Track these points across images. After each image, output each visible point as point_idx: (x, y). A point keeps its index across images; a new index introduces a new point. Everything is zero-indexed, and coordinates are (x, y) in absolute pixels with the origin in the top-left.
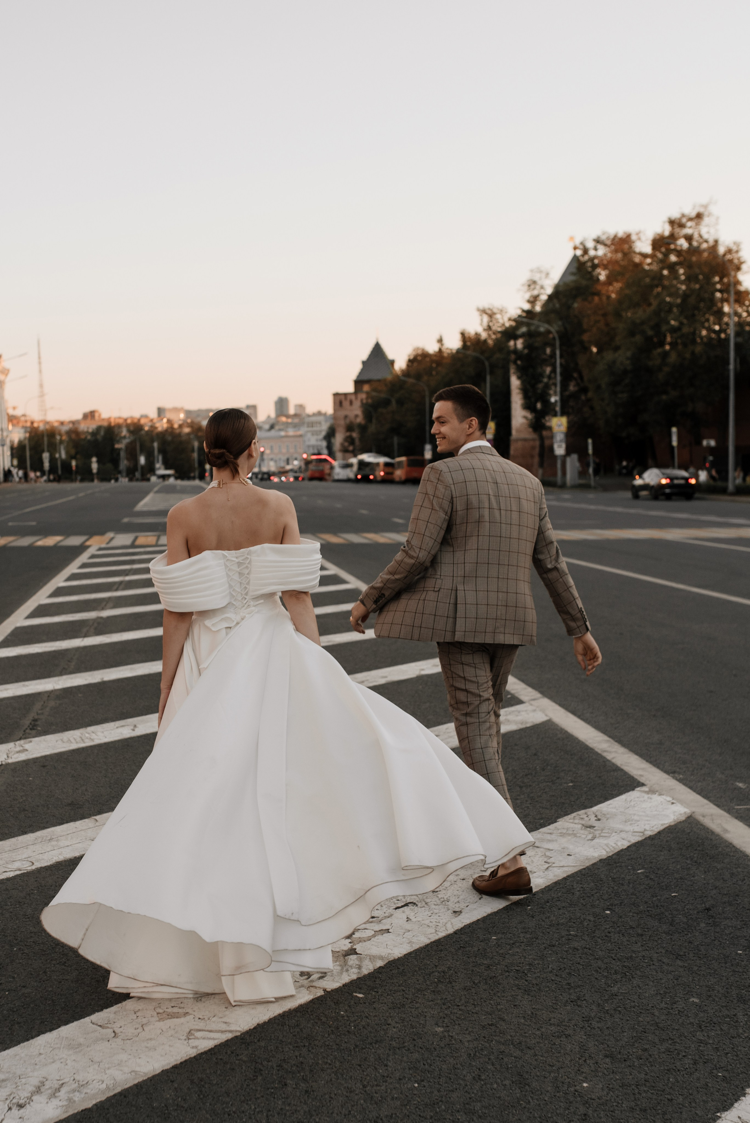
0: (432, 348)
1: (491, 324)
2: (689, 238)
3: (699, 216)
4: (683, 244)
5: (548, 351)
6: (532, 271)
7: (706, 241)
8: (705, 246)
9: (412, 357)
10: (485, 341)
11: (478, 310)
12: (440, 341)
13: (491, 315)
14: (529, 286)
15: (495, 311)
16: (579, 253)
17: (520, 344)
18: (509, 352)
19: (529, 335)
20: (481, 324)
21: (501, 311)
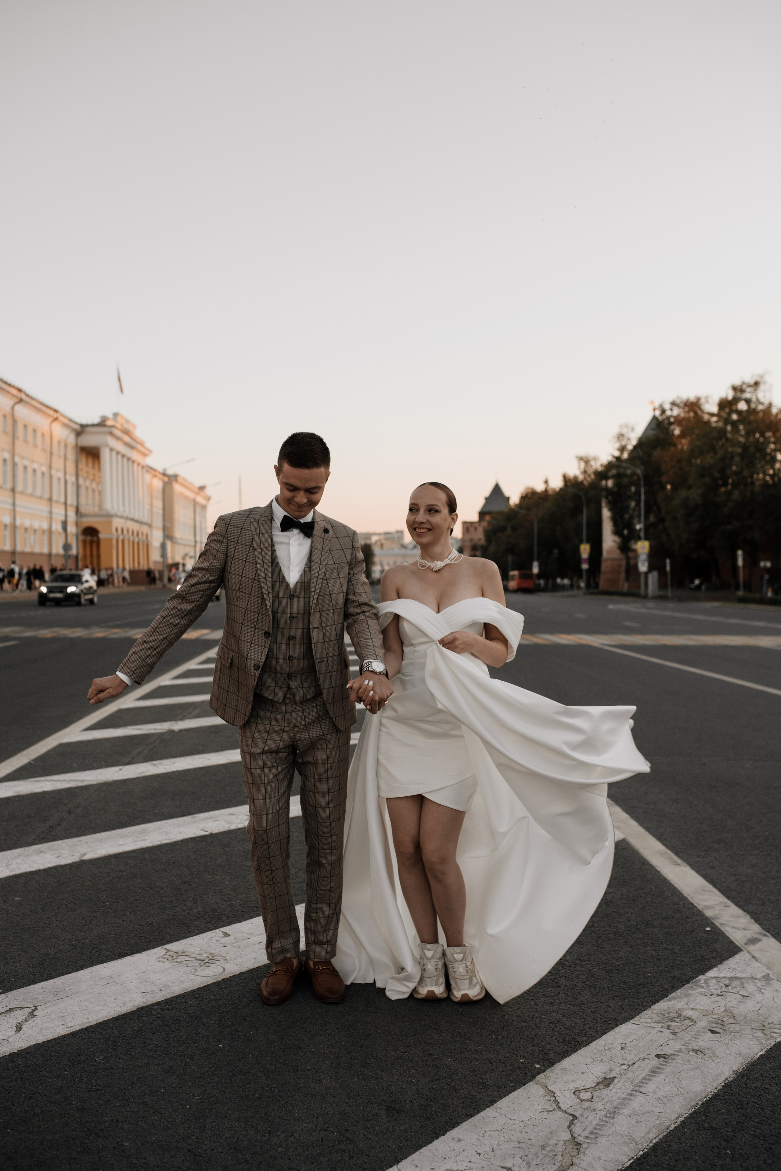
0: (540, 487)
1: (586, 470)
2: (748, 401)
3: (756, 384)
4: (742, 406)
5: (633, 489)
6: (621, 426)
7: (762, 404)
8: (760, 407)
9: (524, 495)
10: (582, 482)
11: (577, 457)
12: (546, 482)
13: (587, 461)
14: (618, 438)
15: (591, 459)
16: (658, 413)
17: (610, 483)
18: (602, 489)
19: (618, 477)
20: (579, 468)
21: (595, 459)
